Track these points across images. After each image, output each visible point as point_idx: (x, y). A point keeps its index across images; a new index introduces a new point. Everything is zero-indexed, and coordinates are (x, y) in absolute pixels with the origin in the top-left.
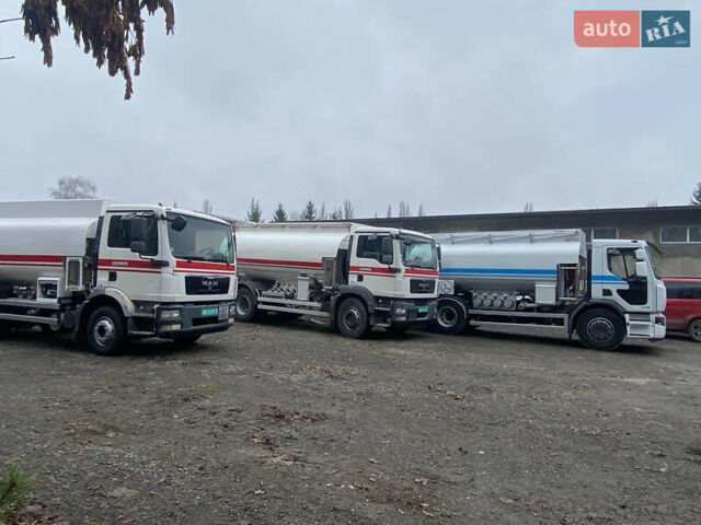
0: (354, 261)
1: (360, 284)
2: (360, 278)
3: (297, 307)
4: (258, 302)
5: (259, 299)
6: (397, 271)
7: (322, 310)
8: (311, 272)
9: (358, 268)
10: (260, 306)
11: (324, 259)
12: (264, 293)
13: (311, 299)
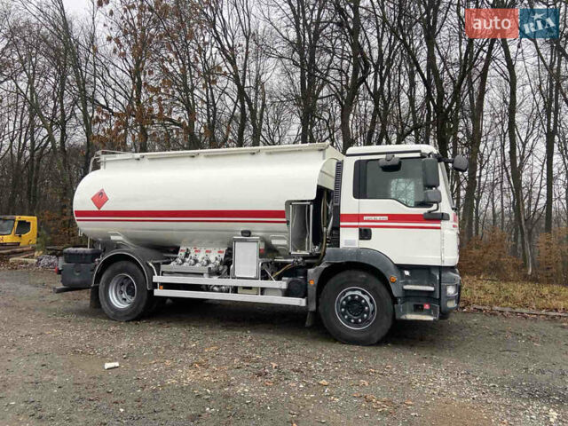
0: (349, 203)
1: (365, 244)
2: (365, 234)
3: (235, 290)
4: (155, 285)
5: (156, 279)
6: (443, 217)
7: (287, 293)
8: (259, 228)
9: (359, 217)
10: (158, 292)
11: (289, 203)
12: (163, 268)
13: (264, 276)
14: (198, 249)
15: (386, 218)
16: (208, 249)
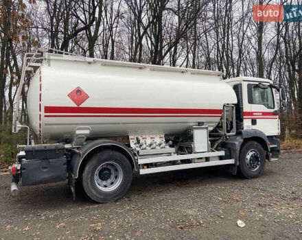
0: (247, 107)
1: (254, 127)
2: (254, 122)
14: (144, 137)
15: (261, 114)
16: (151, 136)
